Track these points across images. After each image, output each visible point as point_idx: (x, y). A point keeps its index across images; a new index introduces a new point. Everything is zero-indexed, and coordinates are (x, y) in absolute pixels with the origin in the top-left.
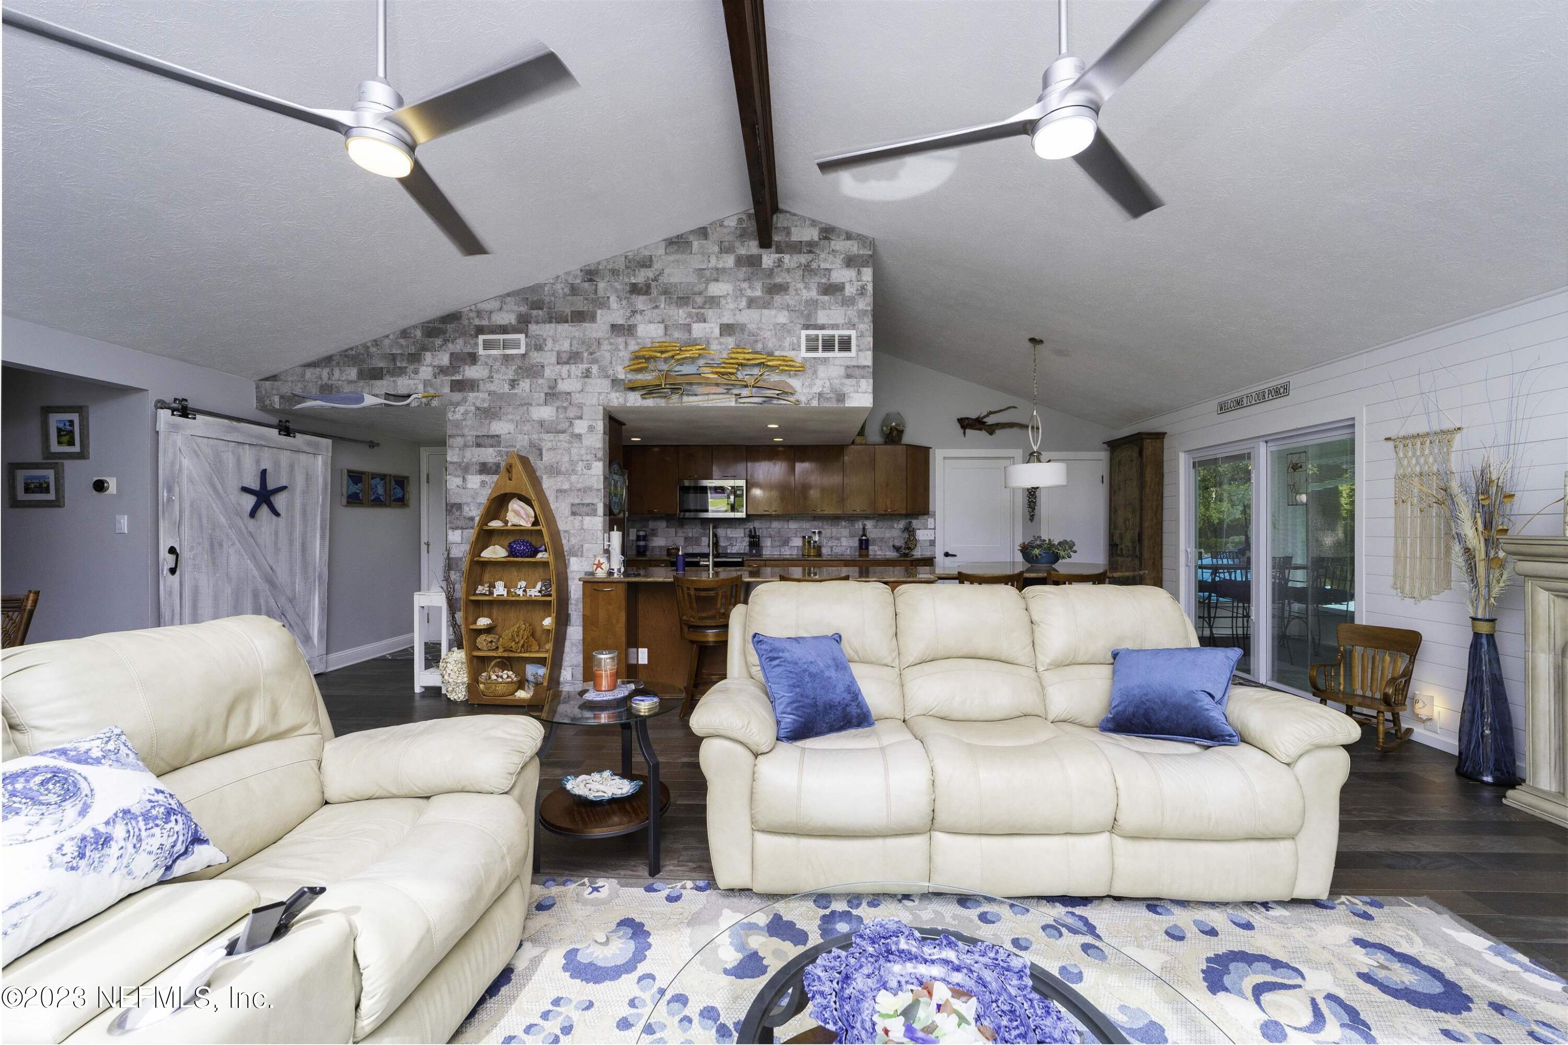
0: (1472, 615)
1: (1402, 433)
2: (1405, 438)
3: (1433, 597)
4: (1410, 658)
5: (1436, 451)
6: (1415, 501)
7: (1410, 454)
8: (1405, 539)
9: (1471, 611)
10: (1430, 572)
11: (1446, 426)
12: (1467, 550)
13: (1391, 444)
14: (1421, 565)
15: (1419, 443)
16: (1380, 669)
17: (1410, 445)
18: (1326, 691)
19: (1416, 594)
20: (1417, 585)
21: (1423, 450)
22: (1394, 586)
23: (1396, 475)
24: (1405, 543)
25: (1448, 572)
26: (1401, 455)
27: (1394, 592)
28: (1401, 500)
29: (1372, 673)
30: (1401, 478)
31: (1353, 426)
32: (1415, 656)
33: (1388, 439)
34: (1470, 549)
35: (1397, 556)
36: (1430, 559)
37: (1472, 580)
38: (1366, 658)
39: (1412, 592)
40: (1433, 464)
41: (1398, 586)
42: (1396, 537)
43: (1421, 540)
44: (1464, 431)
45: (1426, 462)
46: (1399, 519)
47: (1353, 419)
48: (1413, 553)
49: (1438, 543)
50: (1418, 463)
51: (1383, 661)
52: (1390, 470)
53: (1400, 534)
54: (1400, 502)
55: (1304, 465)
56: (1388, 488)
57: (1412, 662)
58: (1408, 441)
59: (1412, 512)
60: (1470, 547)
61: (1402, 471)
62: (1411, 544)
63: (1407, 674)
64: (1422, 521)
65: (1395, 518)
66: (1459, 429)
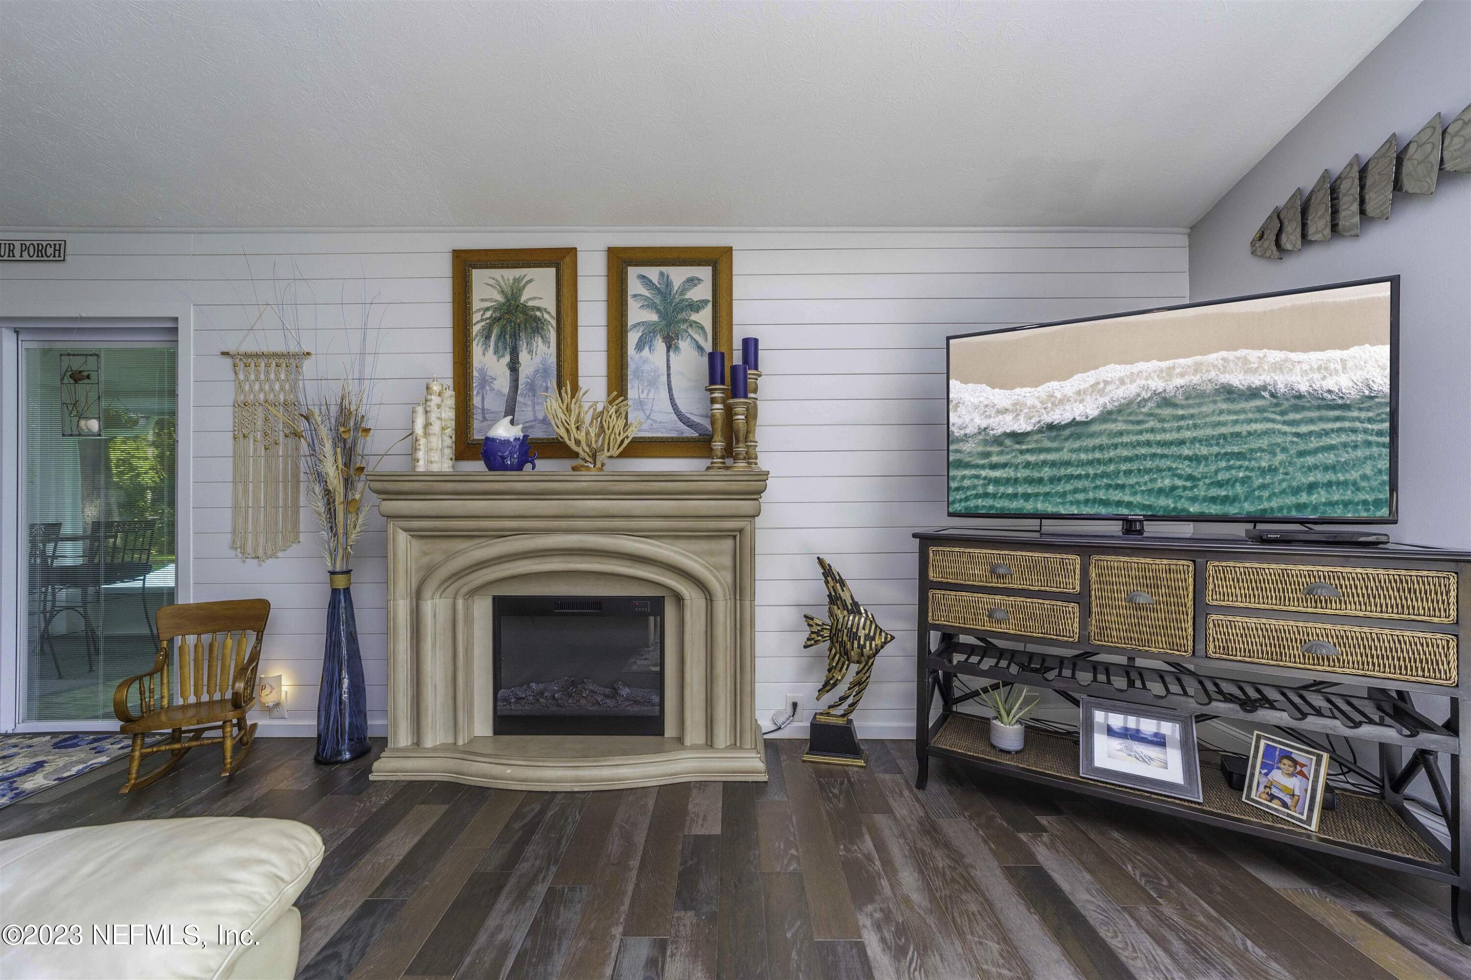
0: (330, 569)
1: (243, 349)
2: (247, 355)
3: (280, 554)
4: (257, 635)
5: (283, 377)
6: (259, 437)
7: (252, 377)
8: (246, 483)
9: (329, 564)
10: (276, 524)
11: (293, 348)
12: (328, 492)
13: (228, 361)
14: (265, 516)
15: (263, 365)
16: (220, 658)
17: (253, 365)
18: (143, 717)
19: (260, 553)
20: (261, 540)
21: (267, 373)
22: (233, 547)
23: (235, 401)
24: (246, 491)
25: (296, 523)
26: (241, 377)
27: (232, 553)
28: (241, 435)
29: (210, 667)
30: (241, 406)
31: (175, 330)
32: (263, 632)
33: (225, 354)
34: (329, 491)
35: (236, 507)
36: (277, 507)
37: (331, 527)
38: (201, 650)
39: (255, 550)
40: (279, 393)
41: (238, 544)
42: (234, 482)
43: (266, 486)
44: (313, 357)
45: (272, 390)
46: (239, 458)
47: (176, 319)
48: (256, 499)
49: (285, 488)
50: (261, 389)
51: (224, 646)
52: (226, 393)
53: (239, 479)
54: (240, 435)
55: (93, 375)
56: (225, 418)
57: (259, 640)
58: (250, 360)
59: (255, 450)
60: (331, 488)
61: (242, 397)
62: (254, 491)
63: (255, 656)
64: (267, 461)
65: (234, 457)
66: (308, 354)
